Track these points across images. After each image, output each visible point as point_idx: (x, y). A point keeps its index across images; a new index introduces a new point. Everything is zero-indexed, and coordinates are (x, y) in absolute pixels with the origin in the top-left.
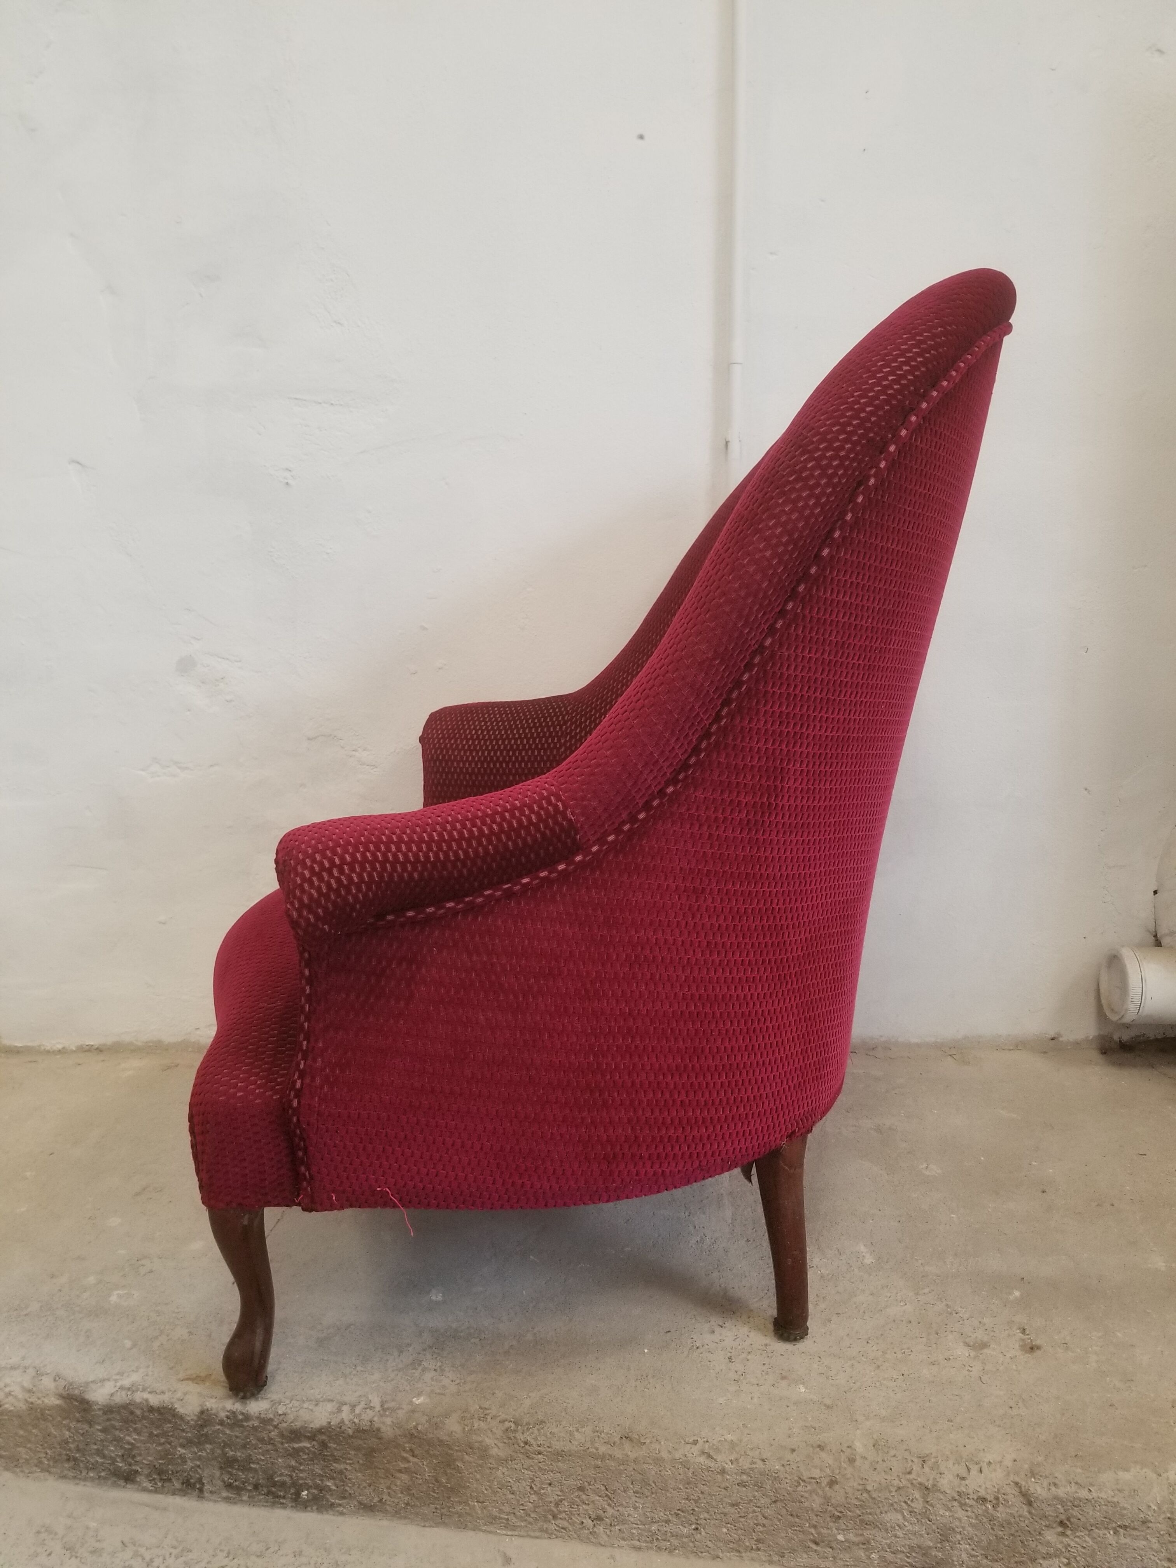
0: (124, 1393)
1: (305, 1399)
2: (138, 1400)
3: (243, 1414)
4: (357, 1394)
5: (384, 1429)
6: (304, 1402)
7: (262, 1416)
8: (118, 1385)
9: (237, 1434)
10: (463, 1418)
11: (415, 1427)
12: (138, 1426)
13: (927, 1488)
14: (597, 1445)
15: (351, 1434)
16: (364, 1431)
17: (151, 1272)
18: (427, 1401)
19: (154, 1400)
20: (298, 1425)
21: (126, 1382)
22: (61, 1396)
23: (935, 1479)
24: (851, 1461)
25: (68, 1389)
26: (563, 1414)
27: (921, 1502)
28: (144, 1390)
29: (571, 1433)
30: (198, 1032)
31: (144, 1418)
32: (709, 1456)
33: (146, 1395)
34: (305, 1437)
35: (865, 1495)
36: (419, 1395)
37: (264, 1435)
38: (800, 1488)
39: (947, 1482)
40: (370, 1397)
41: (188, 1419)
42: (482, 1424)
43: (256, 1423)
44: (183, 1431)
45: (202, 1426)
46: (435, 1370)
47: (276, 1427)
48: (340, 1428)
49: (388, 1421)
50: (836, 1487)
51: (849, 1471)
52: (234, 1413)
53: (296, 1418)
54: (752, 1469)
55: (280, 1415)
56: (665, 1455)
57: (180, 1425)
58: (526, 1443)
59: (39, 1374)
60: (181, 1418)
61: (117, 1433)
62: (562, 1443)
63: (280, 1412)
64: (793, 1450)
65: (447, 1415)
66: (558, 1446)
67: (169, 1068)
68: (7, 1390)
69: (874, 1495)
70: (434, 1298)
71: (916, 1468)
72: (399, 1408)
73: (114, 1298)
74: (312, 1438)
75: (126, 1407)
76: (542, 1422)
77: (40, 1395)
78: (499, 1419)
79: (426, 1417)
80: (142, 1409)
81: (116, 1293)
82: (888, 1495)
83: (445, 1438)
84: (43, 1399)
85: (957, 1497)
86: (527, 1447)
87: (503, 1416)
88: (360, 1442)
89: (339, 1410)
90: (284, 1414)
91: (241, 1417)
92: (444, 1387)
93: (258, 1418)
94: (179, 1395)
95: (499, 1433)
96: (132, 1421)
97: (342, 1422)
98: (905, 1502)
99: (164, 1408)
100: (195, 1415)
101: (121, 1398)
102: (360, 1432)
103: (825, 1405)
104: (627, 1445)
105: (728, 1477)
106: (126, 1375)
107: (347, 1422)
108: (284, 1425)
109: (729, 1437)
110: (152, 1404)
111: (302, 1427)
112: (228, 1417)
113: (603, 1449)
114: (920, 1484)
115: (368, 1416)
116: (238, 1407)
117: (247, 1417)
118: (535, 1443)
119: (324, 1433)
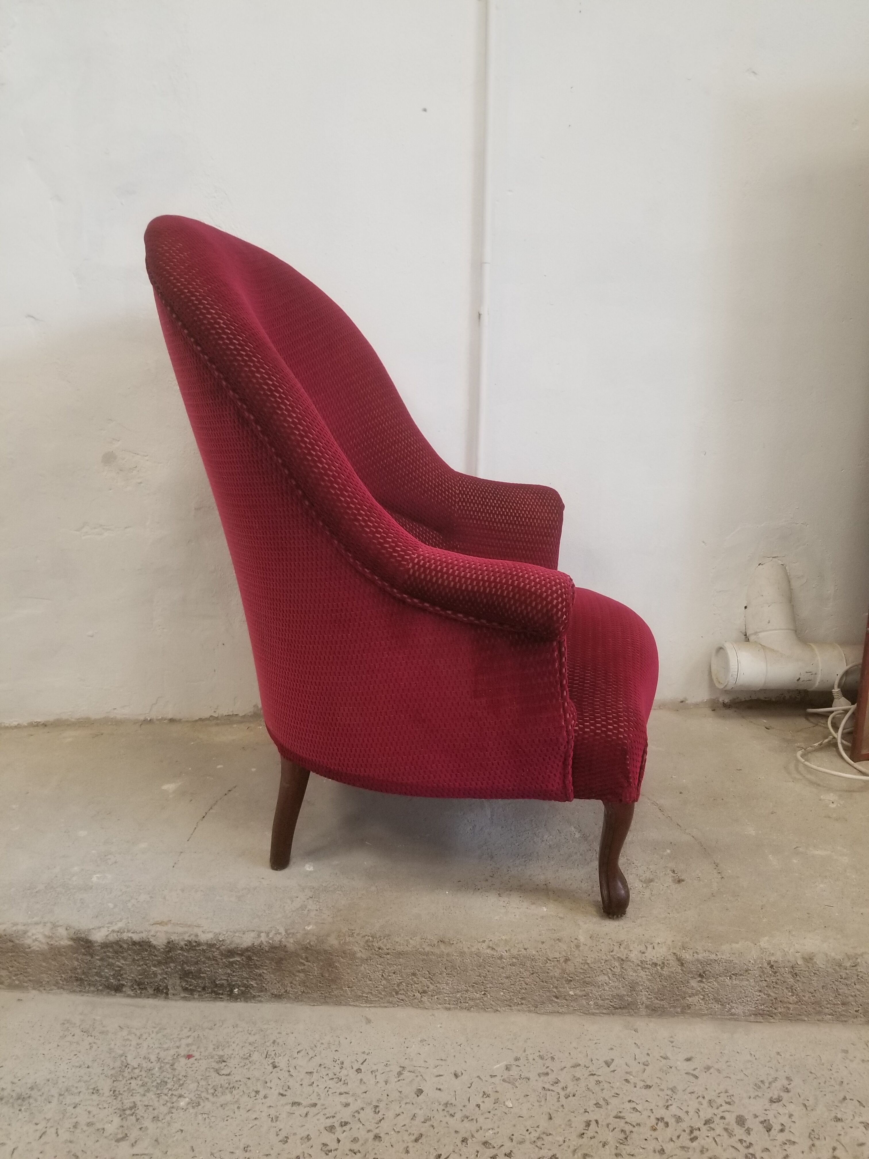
0: (115, 934)
1: (235, 931)
2: (125, 938)
3: (196, 942)
4: (269, 926)
5: (288, 945)
6: (235, 933)
7: (209, 943)
8: (110, 930)
9: (191, 955)
10: (339, 936)
11: (309, 943)
12: (125, 954)
13: (622, 960)
14: (424, 946)
15: (267, 950)
16: (275, 948)
17: (116, 862)
18: (314, 927)
19: (136, 937)
20: (233, 946)
21: (116, 928)
22: (72, 939)
23: (627, 954)
24: (578, 947)
25: (77, 934)
26: (401, 930)
27: (619, 968)
28: (128, 931)
29: (407, 941)
30: (115, 711)
31: (129, 949)
32: (493, 949)
33: (130, 935)
34: (238, 954)
35: (586, 966)
36: (309, 924)
37: (210, 954)
38: (547, 965)
39: (634, 956)
40: (278, 928)
41: (159, 947)
42: (351, 939)
43: (205, 948)
44: (155, 956)
45: (169, 951)
46: (317, 910)
47: (218, 949)
48: (261, 947)
49: (291, 941)
50: (569, 963)
51: (577, 952)
52: (190, 942)
53: (231, 944)
54: (519, 955)
55: (220, 941)
56: (466, 950)
57: (154, 952)
58: (379, 948)
59: (55, 926)
60: (155, 947)
61: (110, 960)
62: (402, 947)
63: (221, 939)
64: (543, 943)
65: (328, 935)
66: (399, 948)
67: (97, 735)
68: (34, 938)
69: (592, 965)
70: (308, 869)
71: (616, 948)
72: (297, 933)
73: (94, 879)
74: (241, 955)
75: (117, 943)
76: (389, 935)
77: (57, 939)
78: (361, 935)
79: (315, 937)
80: (128, 944)
81: (95, 876)
82: (600, 965)
83: (327, 948)
84: (59, 942)
85: (640, 964)
86: (380, 951)
87: (364, 934)
88: (274, 955)
89: (259, 936)
90: (223, 940)
91: (194, 944)
92: (324, 919)
93: (207, 944)
94: (152, 933)
95: (362, 943)
96: (121, 952)
97: (262, 942)
98: (610, 969)
99: (143, 942)
100: (165, 945)
101: (113, 938)
102: (273, 948)
103: (559, 917)
104: (442, 946)
105: (504, 961)
106: (114, 923)
107: (265, 943)
108: (223, 947)
109: (504, 938)
110: (134, 940)
111: (235, 948)
112: (186, 945)
113: (427, 949)
114: (618, 957)
115: (277, 938)
116: (193, 938)
117: (199, 944)
118: (385, 948)
119: (249, 951)
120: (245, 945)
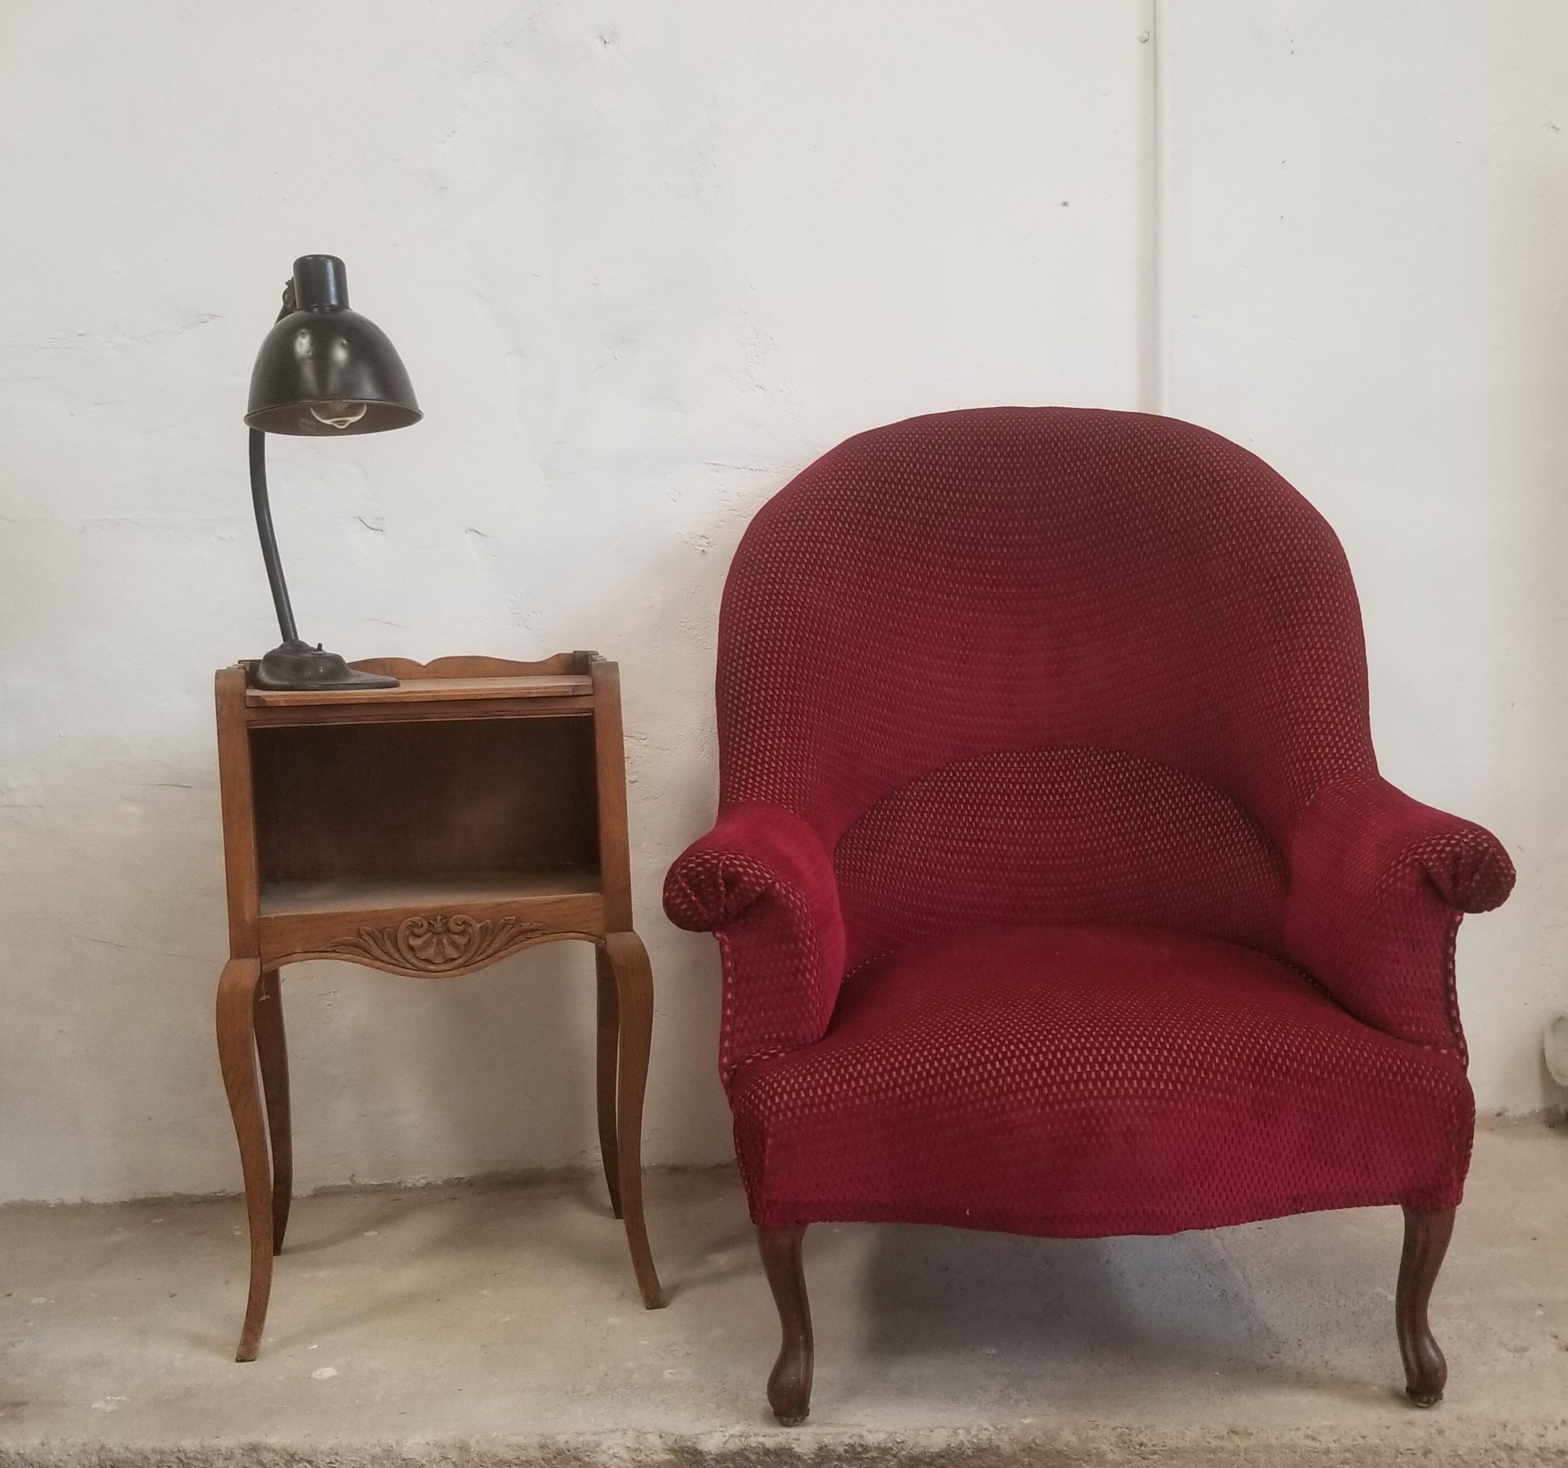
0: (737, 1441)
2: (754, 1445)
3: (862, 1445)
4: (965, 1421)
5: (1002, 1445)
6: (918, 1431)
7: (882, 1445)
8: (727, 1434)
10: (1077, 1429)
11: (1033, 1441)
13: (1512, 1448)
14: (1209, 1439)
15: (970, 1454)
16: (983, 1451)
19: (770, 1443)
20: (917, 1450)
21: (734, 1432)
22: (672, 1450)
23: (1517, 1439)
24: (1440, 1432)
25: (680, 1441)
27: (1507, 1461)
28: (756, 1435)
29: (1182, 1433)
31: (760, 1462)
32: (1314, 1439)
33: (761, 1439)
34: (925, 1463)
35: (1458, 1460)
38: (1398, 1460)
39: (1528, 1441)
40: (979, 1423)
41: (806, 1458)
42: (1096, 1433)
43: (875, 1454)
46: (1027, 1401)
47: (895, 1456)
48: (960, 1449)
49: (1006, 1438)
50: (1430, 1456)
51: (1440, 1441)
52: (852, 1446)
53: (914, 1446)
54: (1354, 1446)
55: (898, 1443)
56: (1273, 1441)
58: (1141, 1445)
59: (641, 1433)
60: (799, 1458)
62: (1175, 1442)
63: (899, 1440)
64: (1388, 1427)
66: (1171, 1444)
68: (611, 1452)
69: (1466, 1458)
70: (988, 1352)
71: (1499, 1431)
72: (1012, 1428)
73: (667, 1376)
75: (740, 1453)
77: (648, 1453)
78: (1110, 1427)
81: (665, 1372)
82: (1478, 1457)
83: (1063, 1448)
84: (652, 1456)
85: (1539, 1453)
86: (1143, 1448)
87: (1114, 1425)
88: (980, 1462)
89: (956, 1434)
90: (903, 1442)
91: (859, 1449)
93: (878, 1448)
95: (1113, 1439)
97: (962, 1442)
98: (1494, 1463)
99: (781, 1449)
100: (814, 1453)
101: (734, 1445)
102: (980, 1451)
104: (1235, 1438)
105: (1333, 1456)
106: (728, 1427)
107: (966, 1443)
108: (904, 1453)
110: (767, 1446)
111: (922, 1453)
112: (846, 1451)
113: (1214, 1443)
114: (1505, 1445)
115: (984, 1436)
116: (856, 1440)
117: (866, 1449)
118: (1150, 1444)
119: (943, 1457)
120: (935, 1449)
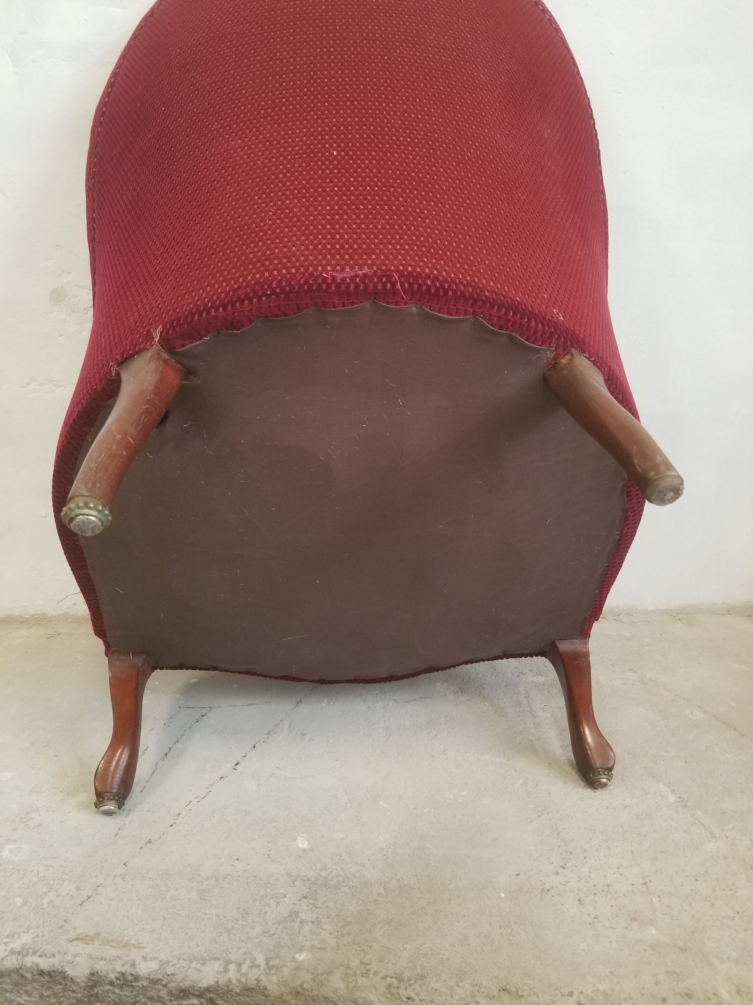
0: (14, 957)
1: (192, 957)
2: (29, 965)
3: (132, 975)
4: (242, 951)
5: (270, 986)
6: (191, 961)
8: (9, 949)
9: (126, 993)
10: (346, 975)
11: (301, 985)
12: (29, 988)
14: (477, 999)
15: (238, 992)
16: (251, 989)
17: (40, 825)
18: (309, 957)
19: (44, 964)
20: (186, 984)
21: (16, 945)
26: (441, 967)
28: (34, 953)
29: (452, 989)
30: (76, 607)
31: (34, 980)
33: (36, 959)
34: (194, 995)
36: (301, 950)
37: (153, 993)
40: (255, 954)
41: (79, 981)
42: (365, 980)
43: (145, 984)
44: (73, 991)
45: (93, 987)
46: (313, 922)
47: (165, 986)
48: (228, 986)
49: (274, 979)
52: (123, 974)
53: (183, 979)
55: (169, 975)
57: (71, 986)
60: (72, 980)
61: (8, 995)
62: (444, 998)
63: (169, 973)
65: (330, 973)
67: (53, 636)
70: (300, 845)
72: (283, 966)
73: (6, 853)
74: (200, 996)
75: (17, 971)
76: (423, 977)
78: (380, 975)
79: (311, 976)
80: (32, 973)
81: (7, 847)
83: (331, 995)
87: (384, 972)
88: (248, 999)
89: (226, 970)
90: (173, 974)
91: (130, 978)
92: (323, 941)
93: (148, 979)
94: (69, 958)
95: (382, 989)
96: (22, 985)
97: (230, 981)
99: (54, 971)
100: (87, 977)
101: (11, 962)
102: (247, 990)
103: (679, 947)
106: (16, 936)
107: (234, 981)
108: (173, 984)
109: (601, 987)
110: (42, 968)
111: (190, 987)
112: (118, 979)
115: (254, 974)
116: (127, 969)
117: (137, 978)
118: (417, 999)
119: (212, 991)
120: (204, 984)
